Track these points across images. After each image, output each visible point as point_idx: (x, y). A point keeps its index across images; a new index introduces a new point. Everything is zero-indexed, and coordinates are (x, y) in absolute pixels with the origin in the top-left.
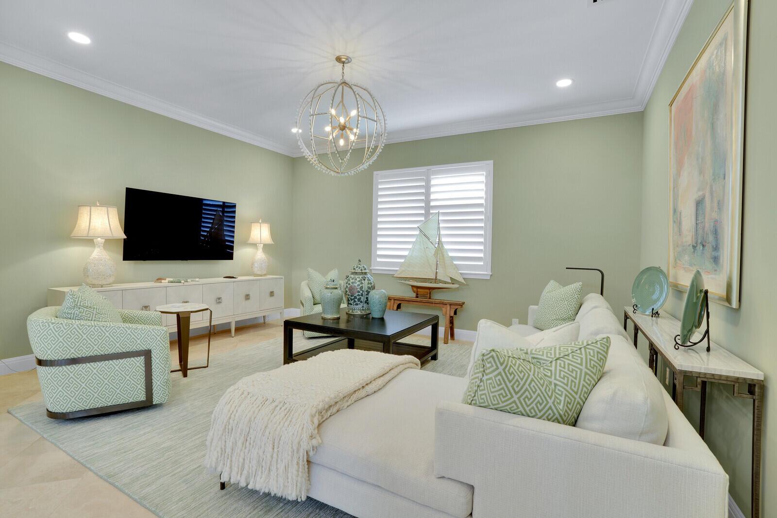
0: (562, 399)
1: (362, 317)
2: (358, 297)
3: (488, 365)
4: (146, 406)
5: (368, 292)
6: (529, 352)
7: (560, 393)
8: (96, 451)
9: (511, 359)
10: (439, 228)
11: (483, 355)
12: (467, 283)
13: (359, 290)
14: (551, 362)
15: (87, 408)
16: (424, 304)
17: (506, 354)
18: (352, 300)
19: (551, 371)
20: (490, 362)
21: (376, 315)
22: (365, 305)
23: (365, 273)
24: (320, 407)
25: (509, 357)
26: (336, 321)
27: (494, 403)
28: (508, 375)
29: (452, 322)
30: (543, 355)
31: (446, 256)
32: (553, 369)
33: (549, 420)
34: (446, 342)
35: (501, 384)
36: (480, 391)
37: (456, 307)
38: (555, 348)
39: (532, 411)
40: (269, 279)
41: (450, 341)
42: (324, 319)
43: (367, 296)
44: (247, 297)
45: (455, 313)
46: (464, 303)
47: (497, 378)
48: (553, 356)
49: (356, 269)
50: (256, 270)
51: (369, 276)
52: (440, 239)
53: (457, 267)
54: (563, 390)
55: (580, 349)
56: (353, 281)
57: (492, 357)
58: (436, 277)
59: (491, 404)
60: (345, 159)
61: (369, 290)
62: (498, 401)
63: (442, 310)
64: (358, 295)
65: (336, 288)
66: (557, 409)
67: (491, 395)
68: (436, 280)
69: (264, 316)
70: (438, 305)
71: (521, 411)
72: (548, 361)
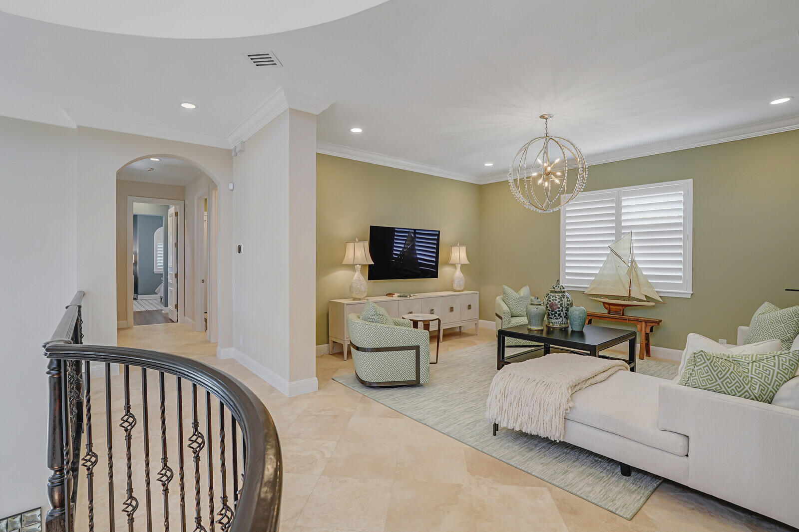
0: (757, 387)
1: (561, 329)
2: (558, 313)
3: (698, 360)
4: (415, 384)
5: (567, 310)
6: (730, 356)
7: (755, 383)
8: (402, 407)
9: (715, 358)
10: (631, 248)
11: (695, 354)
12: (665, 301)
13: (559, 306)
14: (748, 363)
15: (384, 381)
16: (616, 320)
17: (711, 354)
18: (552, 314)
19: (748, 369)
20: (700, 358)
21: (577, 329)
22: (564, 320)
23: (564, 292)
24: (571, 384)
25: (714, 357)
26: (540, 332)
27: (703, 385)
28: (714, 367)
29: (647, 338)
30: (742, 359)
31: (639, 274)
32: (750, 368)
33: (745, 398)
34: (642, 358)
35: (708, 372)
36: (692, 377)
37: (653, 324)
38: (753, 356)
39: (733, 391)
40: (467, 294)
41: (645, 357)
42: (530, 330)
43: (567, 312)
44: (452, 309)
45: (651, 330)
46: (661, 321)
47: (705, 369)
48: (750, 360)
49: (556, 288)
50: (456, 287)
51: (567, 294)
52: (633, 258)
53: (651, 285)
54: (757, 381)
55: (774, 356)
56: (554, 298)
57: (701, 355)
58: (630, 295)
59: (700, 386)
60: (553, 201)
61: (568, 307)
62: (706, 383)
63: (637, 327)
64: (559, 311)
65: (540, 305)
66: (753, 394)
67: (701, 379)
68: (629, 298)
69: (460, 327)
70: (633, 322)
71: (723, 391)
72: (746, 362)
